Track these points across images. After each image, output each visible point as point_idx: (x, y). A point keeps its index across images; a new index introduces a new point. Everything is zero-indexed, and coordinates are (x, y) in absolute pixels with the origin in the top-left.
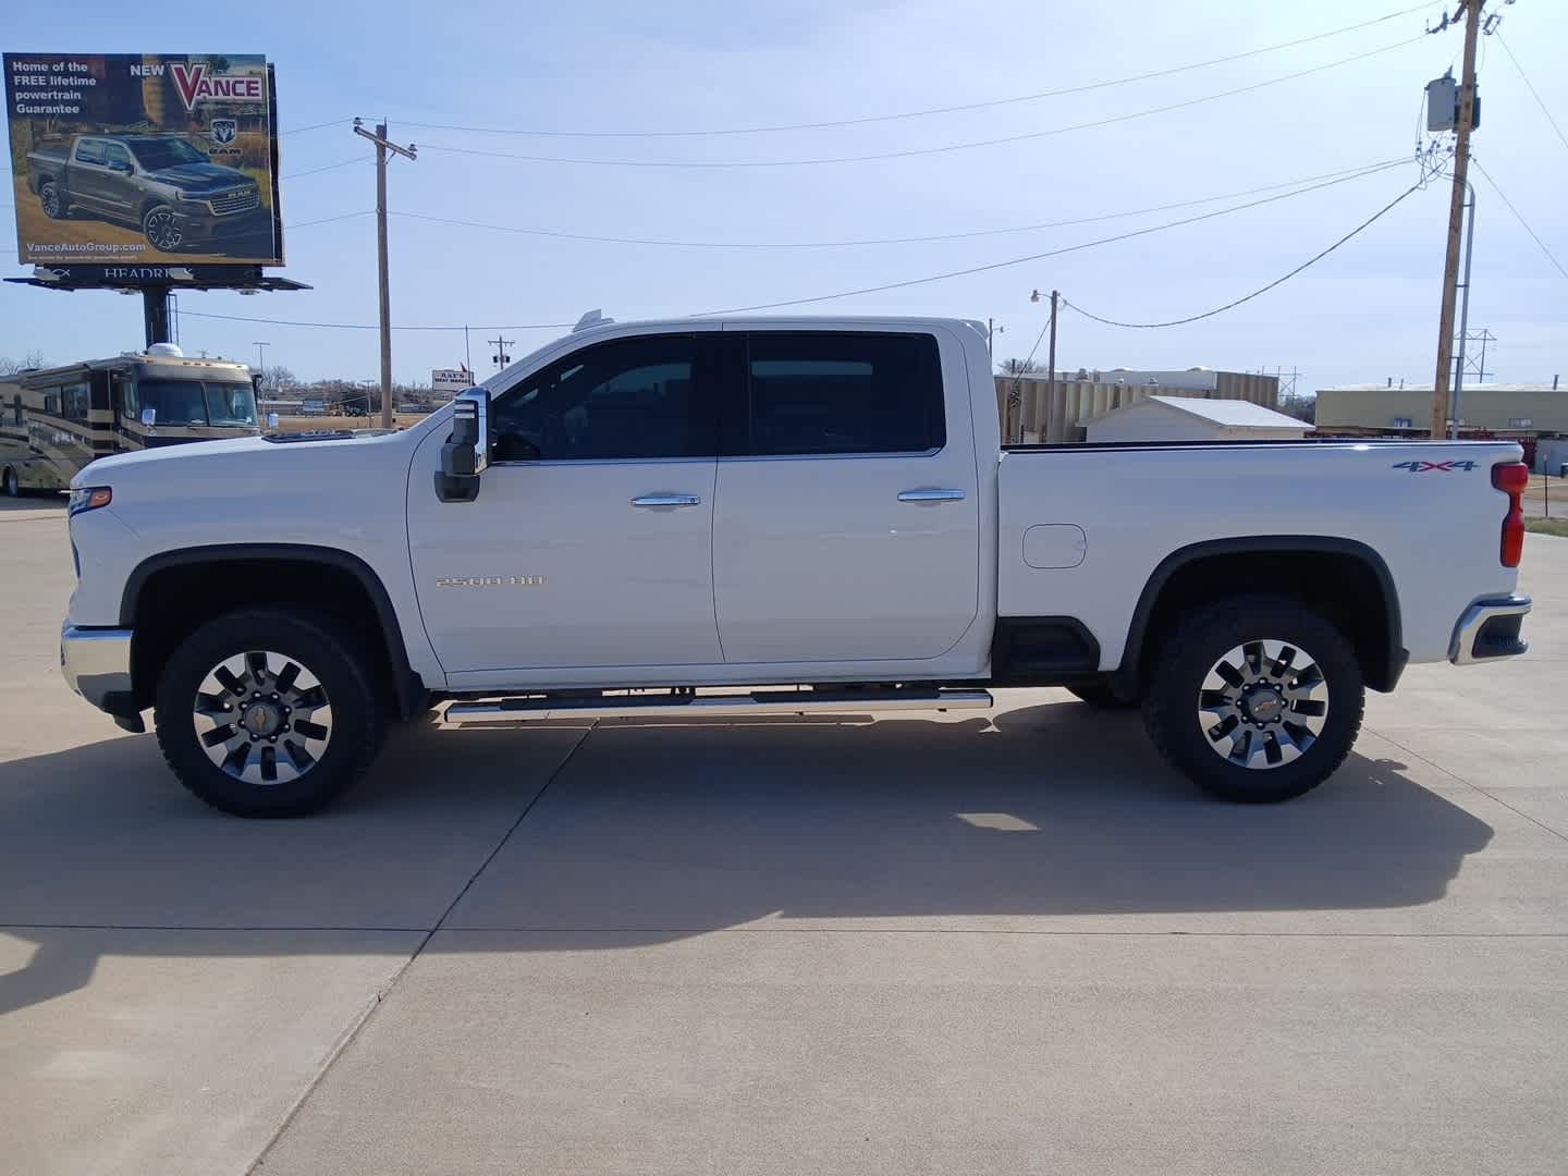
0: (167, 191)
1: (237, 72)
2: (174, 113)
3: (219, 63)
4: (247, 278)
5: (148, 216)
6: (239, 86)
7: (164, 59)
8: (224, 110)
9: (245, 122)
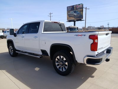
0: (76, 14)
1: (80, 5)
2: (76, 9)
3: (79, 5)
4: (80, 20)
5: (74, 16)
6: (81, 6)
7: (76, 5)
8: (79, 8)
9: (81, 9)
